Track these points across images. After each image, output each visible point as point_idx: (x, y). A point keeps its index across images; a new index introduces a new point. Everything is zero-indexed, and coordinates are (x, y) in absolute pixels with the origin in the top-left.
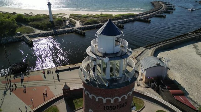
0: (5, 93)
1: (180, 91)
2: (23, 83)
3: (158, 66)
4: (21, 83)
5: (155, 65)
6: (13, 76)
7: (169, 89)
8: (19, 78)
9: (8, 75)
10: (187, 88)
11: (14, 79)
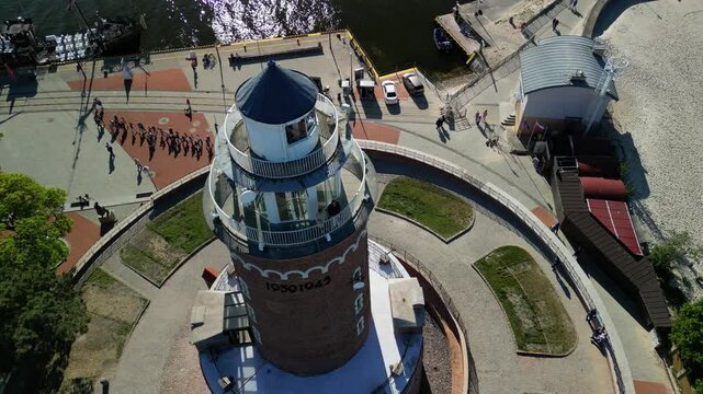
0: (82, 122)
1: (616, 185)
2: (131, 93)
3: (575, 86)
4: (124, 93)
5: (566, 81)
6: (100, 63)
7: (582, 173)
8: (118, 74)
9: (85, 59)
10: (657, 172)
11: (106, 77)
